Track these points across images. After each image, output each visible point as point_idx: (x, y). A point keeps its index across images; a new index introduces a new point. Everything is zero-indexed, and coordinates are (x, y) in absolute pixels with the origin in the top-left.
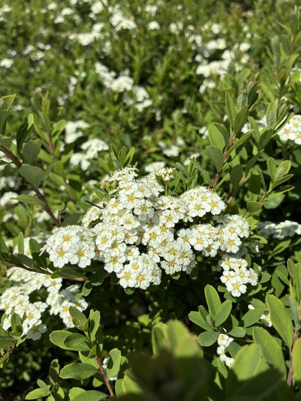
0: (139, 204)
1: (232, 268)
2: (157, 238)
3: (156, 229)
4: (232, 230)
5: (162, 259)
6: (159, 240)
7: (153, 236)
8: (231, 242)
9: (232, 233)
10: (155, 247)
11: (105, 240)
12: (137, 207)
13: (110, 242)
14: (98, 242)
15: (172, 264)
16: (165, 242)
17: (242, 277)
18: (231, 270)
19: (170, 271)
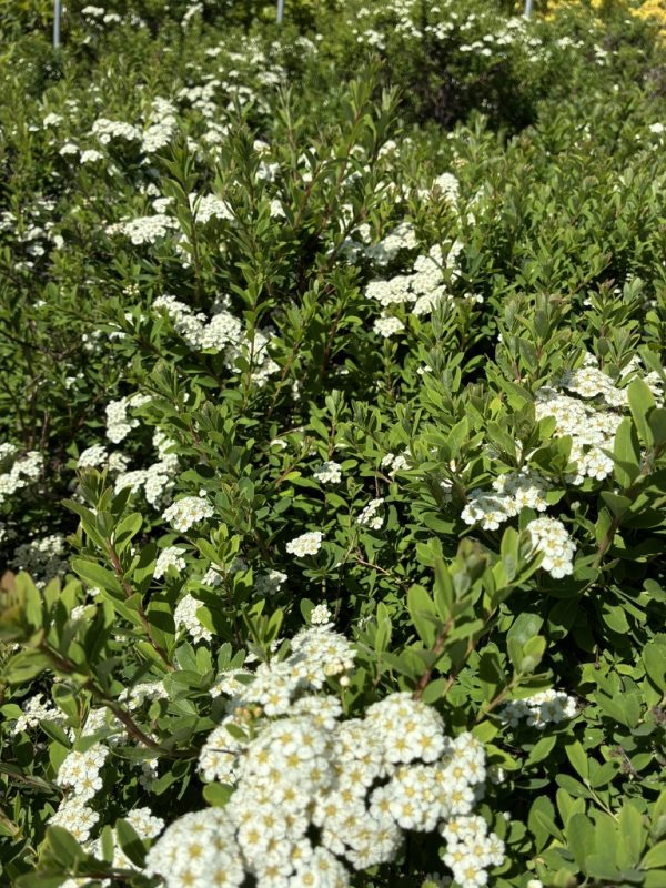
0: (307, 771)
1: (462, 838)
2: (338, 815)
3: (335, 797)
4: (458, 772)
5: (348, 848)
6: (342, 816)
7: (331, 810)
8: (457, 796)
9: (458, 778)
10: (335, 829)
11: (254, 836)
12: (304, 776)
13: (264, 842)
14: (243, 840)
15: (364, 853)
16: (351, 820)
17: (479, 855)
18: (460, 842)
19: (360, 864)
